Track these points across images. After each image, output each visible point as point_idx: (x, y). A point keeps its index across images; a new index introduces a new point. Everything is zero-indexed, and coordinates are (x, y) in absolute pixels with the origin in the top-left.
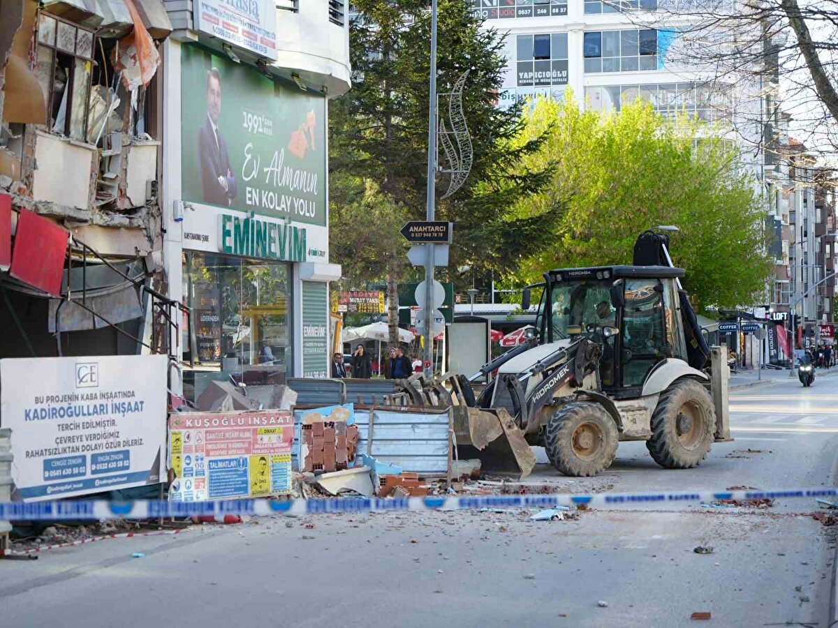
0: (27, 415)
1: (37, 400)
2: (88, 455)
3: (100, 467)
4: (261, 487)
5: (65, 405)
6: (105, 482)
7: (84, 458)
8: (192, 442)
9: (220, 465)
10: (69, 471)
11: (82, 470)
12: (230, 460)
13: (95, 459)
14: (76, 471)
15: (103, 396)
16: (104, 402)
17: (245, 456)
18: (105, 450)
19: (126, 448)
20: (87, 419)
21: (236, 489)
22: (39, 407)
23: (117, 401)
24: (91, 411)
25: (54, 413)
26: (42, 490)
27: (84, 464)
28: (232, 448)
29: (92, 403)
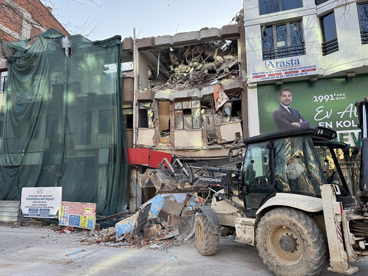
0: (26, 199)
1: (29, 196)
2: (39, 209)
3: (41, 212)
4: (83, 225)
5: (35, 197)
6: (43, 215)
7: (38, 209)
8: (66, 209)
9: (73, 217)
10: (34, 212)
11: (37, 212)
12: (75, 216)
13: (40, 210)
14: (36, 212)
15: (44, 196)
16: (44, 197)
17: (80, 215)
18: (43, 208)
19: (49, 208)
20: (39, 201)
21: (76, 224)
22: (29, 197)
23: (47, 197)
24: (40, 199)
25: (32, 199)
26: (28, 215)
27: (38, 211)
28: (76, 213)
29: (41, 198)
